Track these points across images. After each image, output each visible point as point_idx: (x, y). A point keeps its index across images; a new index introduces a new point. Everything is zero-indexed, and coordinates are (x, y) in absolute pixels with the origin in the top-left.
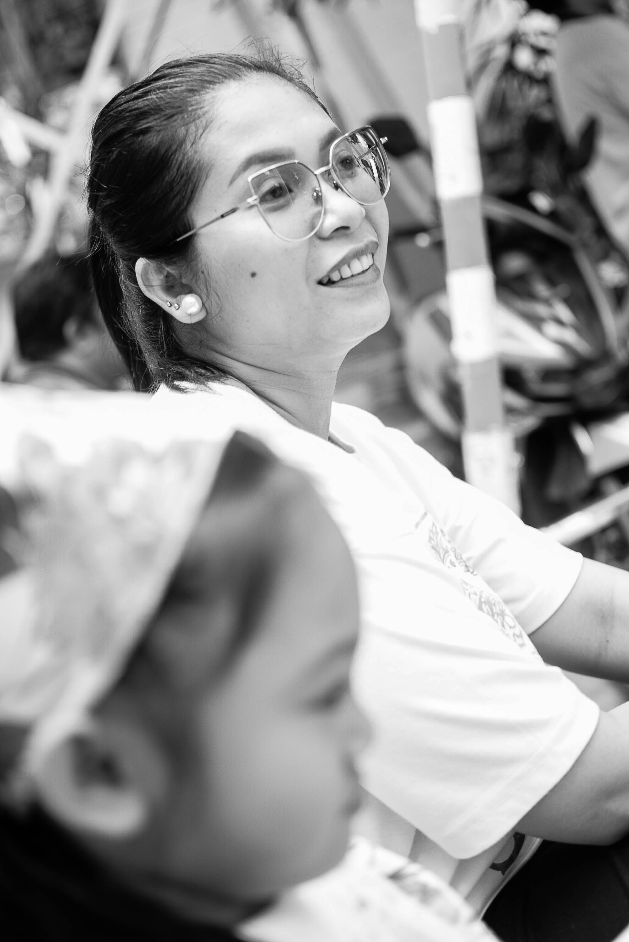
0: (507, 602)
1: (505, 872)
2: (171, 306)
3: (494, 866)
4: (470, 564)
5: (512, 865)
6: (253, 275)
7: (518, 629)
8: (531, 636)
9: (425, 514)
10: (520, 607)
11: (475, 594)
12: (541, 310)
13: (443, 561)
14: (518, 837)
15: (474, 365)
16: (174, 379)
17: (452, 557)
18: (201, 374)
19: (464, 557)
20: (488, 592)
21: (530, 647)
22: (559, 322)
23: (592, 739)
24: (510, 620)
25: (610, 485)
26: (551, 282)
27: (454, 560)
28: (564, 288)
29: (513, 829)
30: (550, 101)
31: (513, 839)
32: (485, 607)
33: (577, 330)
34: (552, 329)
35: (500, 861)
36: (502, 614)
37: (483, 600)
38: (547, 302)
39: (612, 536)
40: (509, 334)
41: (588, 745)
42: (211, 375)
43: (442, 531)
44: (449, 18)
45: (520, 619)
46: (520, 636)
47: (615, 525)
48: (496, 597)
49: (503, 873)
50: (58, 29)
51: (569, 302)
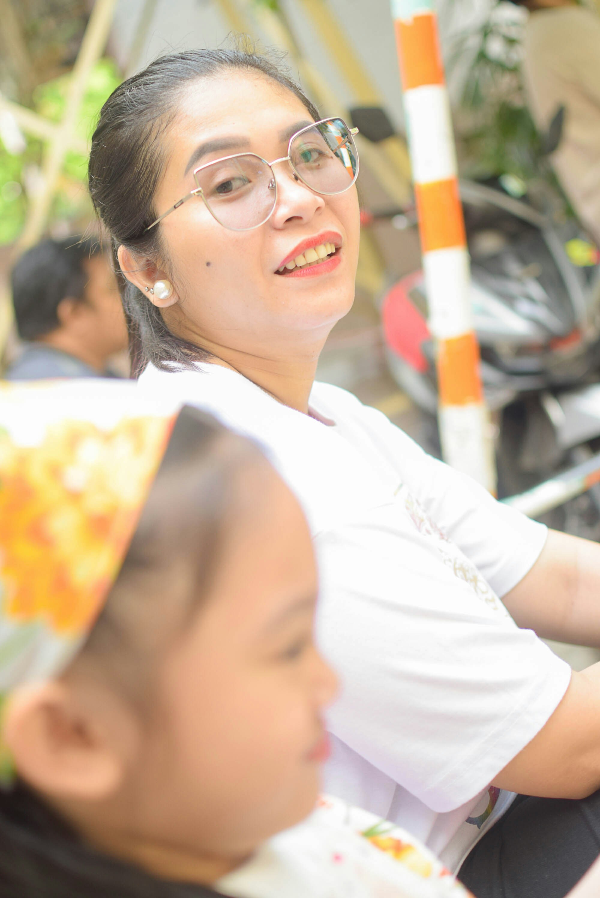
0: (481, 567)
1: (481, 826)
2: (149, 290)
3: (470, 820)
4: (444, 532)
5: (487, 819)
6: (208, 264)
7: (491, 594)
8: (503, 599)
9: (401, 486)
10: (491, 572)
11: (450, 560)
12: (513, 288)
13: (419, 529)
14: (493, 792)
15: (449, 343)
16: (162, 358)
17: (427, 525)
18: (187, 355)
19: (440, 525)
20: (462, 558)
21: (503, 611)
22: (530, 299)
23: (564, 697)
24: (483, 585)
25: (582, 454)
26: (524, 261)
27: (429, 528)
28: (535, 267)
29: (489, 784)
30: (520, 88)
31: (488, 794)
32: (460, 573)
33: (549, 306)
34: (525, 307)
35: (476, 815)
36: (475, 580)
37: (457, 566)
38: (519, 280)
39: (584, 503)
40: (484, 312)
41: (561, 703)
42: (197, 355)
43: (417, 501)
44: (423, 10)
45: (492, 583)
46: (493, 600)
47: (586, 493)
48: (470, 563)
49: (479, 827)
50: (51, 23)
51: (541, 280)
